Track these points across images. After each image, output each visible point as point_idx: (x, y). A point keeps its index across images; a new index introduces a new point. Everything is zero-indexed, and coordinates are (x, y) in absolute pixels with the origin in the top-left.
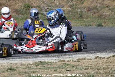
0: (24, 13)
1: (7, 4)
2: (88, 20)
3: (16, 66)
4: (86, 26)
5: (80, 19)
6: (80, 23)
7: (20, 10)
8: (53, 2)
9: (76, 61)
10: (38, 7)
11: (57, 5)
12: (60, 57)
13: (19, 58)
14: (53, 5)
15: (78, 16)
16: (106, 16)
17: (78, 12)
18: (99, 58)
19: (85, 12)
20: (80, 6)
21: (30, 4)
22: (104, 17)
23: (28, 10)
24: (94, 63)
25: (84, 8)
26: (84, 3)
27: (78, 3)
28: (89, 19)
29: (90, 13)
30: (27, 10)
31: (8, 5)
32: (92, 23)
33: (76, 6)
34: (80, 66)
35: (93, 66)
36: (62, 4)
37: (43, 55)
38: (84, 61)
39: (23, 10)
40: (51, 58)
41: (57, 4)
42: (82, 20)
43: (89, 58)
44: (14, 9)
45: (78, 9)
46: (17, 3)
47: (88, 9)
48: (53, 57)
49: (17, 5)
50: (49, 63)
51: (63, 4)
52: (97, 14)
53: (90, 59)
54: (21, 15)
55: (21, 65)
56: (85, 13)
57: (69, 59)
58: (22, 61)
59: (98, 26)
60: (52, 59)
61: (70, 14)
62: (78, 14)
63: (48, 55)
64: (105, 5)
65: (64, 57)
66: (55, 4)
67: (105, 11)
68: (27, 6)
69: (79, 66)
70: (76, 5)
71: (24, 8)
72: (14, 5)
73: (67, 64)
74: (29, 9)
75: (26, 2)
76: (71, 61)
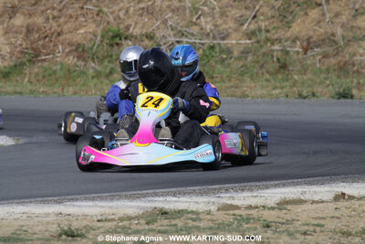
0: (104, 58)
1: (48, 28)
2: (305, 78)
3: (85, 223)
4: (300, 96)
5: (280, 76)
6: (282, 88)
7: (92, 48)
8: (194, 20)
9: (273, 208)
10: (147, 37)
11: (208, 31)
12: (222, 195)
13: (93, 199)
14: (195, 29)
15: (273, 66)
16: (363, 65)
17: (275, 54)
18: (346, 197)
19: (298, 53)
20: (281, 34)
21: (122, 26)
22: (355, 68)
23: (116, 47)
24: (332, 215)
25: (294, 41)
26: (294, 25)
27: (275, 25)
28: (309, 76)
29: (313, 56)
30: (112, 45)
31: (53, 30)
32: (318, 89)
33: (269, 35)
34: (288, 222)
35: (330, 225)
36: (224, 26)
37: (167, 190)
38: (299, 208)
39: (98, 45)
40: (195, 199)
41: (208, 27)
42: (287, 80)
43: (316, 198)
44: (70, 44)
45: (273, 44)
46: (81, 26)
47: (305, 44)
48: (201, 194)
49: (82, 31)
50: (189, 213)
51: (227, 27)
52: (333, 61)
53: (317, 202)
54: (94, 62)
55: (99, 221)
56: (295, 57)
57: (253, 202)
58: (102, 207)
59: (339, 98)
60: (197, 203)
61: (250, 58)
62: (275, 59)
63: (183, 189)
64: (359, 32)
65: (235, 195)
66: (202, 29)
67: (361, 51)
68: (111, 34)
69: (283, 224)
70: (268, 31)
71: (102, 41)
72: (71, 32)
73: (245, 217)
74: (117, 44)
75: (108, 23)
76: (257, 207)
